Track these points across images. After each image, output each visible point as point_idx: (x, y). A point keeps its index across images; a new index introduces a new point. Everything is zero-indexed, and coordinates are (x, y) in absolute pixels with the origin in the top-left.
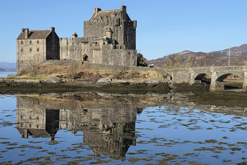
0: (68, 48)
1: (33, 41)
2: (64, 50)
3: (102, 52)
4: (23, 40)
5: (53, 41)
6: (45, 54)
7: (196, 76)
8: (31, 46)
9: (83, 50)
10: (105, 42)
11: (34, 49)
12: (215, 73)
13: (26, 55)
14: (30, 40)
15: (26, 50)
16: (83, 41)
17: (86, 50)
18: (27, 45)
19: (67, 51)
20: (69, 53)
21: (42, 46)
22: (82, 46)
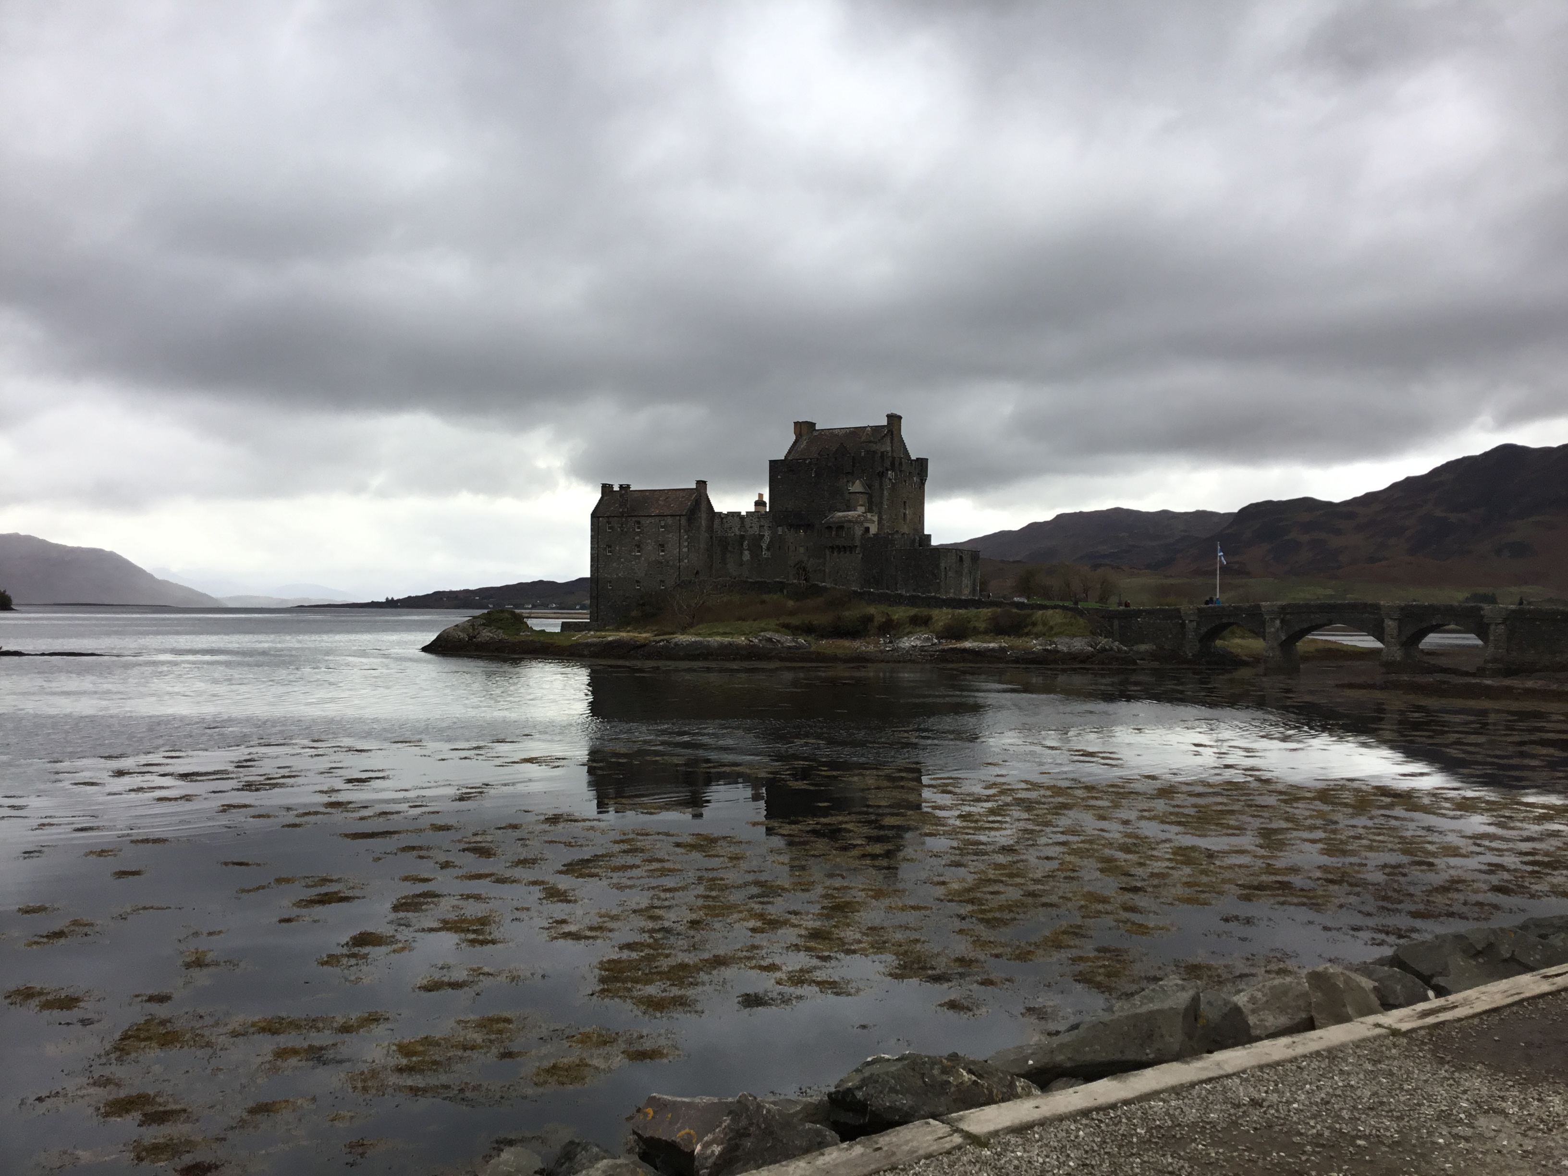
0: (746, 543)
1: (645, 521)
2: (729, 548)
3: (860, 556)
4: (613, 520)
5: (703, 522)
6: (686, 561)
7: (1204, 630)
8: (637, 538)
9: (792, 549)
10: (867, 525)
11: (650, 546)
12: (1278, 622)
13: (622, 563)
14: (634, 519)
15: (623, 548)
16: (793, 522)
17: (802, 550)
18: (624, 534)
19: (742, 553)
20: (746, 555)
21: (673, 537)
22: (791, 535)
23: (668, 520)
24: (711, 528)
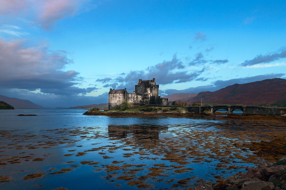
0: (132, 98)
1: (117, 94)
3: (150, 99)
4: (112, 94)
7: (202, 110)
10: (151, 95)
11: (118, 98)
12: (213, 108)
15: (114, 98)
17: (141, 99)
18: (114, 96)
21: (121, 97)
22: (139, 96)
23: (121, 94)
24: (127, 96)
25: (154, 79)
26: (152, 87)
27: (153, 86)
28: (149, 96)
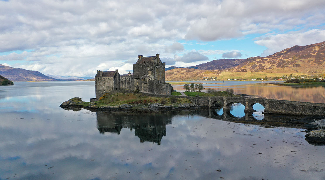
0: (127, 82)
1: (105, 78)
2: (123, 83)
3: (148, 85)
4: (99, 78)
5: (117, 78)
6: (114, 86)
8: (104, 82)
9: (136, 83)
11: (106, 83)
12: (226, 101)
13: (101, 87)
14: (103, 78)
15: (101, 84)
16: (136, 78)
18: (101, 81)
19: (126, 84)
21: (111, 81)
22: (135, 80)
23: (110, 78)
24: (119, 79)
25: (158, 55)
26: (155, 67)
27: (156, 64)
28: (148, 80)
